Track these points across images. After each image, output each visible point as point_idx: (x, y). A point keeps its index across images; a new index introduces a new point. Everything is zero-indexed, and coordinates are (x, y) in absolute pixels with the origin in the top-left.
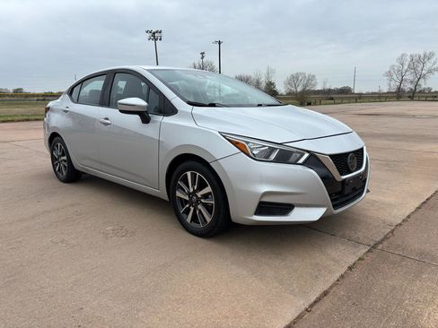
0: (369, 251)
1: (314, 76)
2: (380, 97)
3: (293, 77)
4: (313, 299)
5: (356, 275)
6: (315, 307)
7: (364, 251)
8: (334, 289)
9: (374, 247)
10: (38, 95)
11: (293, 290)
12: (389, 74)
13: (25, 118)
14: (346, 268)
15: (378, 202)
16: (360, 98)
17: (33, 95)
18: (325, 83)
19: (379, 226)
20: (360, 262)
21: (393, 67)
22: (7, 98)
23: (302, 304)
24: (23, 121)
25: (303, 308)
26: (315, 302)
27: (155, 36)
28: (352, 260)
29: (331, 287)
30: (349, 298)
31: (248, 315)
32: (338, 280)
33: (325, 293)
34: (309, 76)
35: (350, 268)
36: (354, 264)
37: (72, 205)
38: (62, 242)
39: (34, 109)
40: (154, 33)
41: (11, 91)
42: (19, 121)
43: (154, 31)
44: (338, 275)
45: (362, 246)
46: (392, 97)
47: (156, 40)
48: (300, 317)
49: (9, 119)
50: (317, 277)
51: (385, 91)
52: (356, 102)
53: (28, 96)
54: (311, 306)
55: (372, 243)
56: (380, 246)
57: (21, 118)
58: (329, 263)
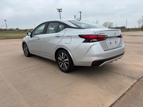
0: (137, 81)
1: (112, 23)
2: (136, 30)
3: (105, 23)
4: (120, 96)
5: (134, 89)
6: (121, 98)
7: (136, 81)
8: (127, 93)
9: (139, 80)
10: (23, 30)
11: (113, 93)
12: (139, 22)
13: (20, 37)
14: (130, 86)
15: (139, 65)
16: (129, 30)
17: (22, 30)
18: (116, 25)
19: (140, 73)
20: (135, 84)
21: (140, 19)
22: (14, 31)
23: (117, 97)
24: (20, 38)
25: (117, 99)
26: (121, 97)
27: (60, 10)
28: (132, 84)
29: (126, 92)
30: (132, 96)
31: (99, 100)
32: (128, 90)
33: (124, 94)
34: (111, 23)
35: (131, 86)
36: (133, 85)
37: (39, 64)
38: (38, 75)
39: (23, 34)
40: (59, 10)
41: (15, 29)
42: (18, 38)
43: (59, 9)
44: (128, 89)
45: (135, 80)
46: (140, 30)
47: (60, 12)
48: (116, 101)
49: (16, 38)
50: (120, 89)
51: (137, 28)
52: (127, 31)
53: (20, 30)
54: (120, 98)
55: (138, 79)
56: (141, 80)
57: (19, 37)
58: (124, 84)
